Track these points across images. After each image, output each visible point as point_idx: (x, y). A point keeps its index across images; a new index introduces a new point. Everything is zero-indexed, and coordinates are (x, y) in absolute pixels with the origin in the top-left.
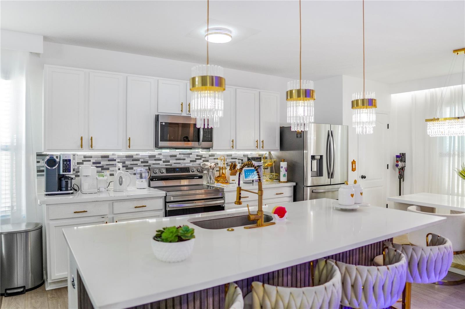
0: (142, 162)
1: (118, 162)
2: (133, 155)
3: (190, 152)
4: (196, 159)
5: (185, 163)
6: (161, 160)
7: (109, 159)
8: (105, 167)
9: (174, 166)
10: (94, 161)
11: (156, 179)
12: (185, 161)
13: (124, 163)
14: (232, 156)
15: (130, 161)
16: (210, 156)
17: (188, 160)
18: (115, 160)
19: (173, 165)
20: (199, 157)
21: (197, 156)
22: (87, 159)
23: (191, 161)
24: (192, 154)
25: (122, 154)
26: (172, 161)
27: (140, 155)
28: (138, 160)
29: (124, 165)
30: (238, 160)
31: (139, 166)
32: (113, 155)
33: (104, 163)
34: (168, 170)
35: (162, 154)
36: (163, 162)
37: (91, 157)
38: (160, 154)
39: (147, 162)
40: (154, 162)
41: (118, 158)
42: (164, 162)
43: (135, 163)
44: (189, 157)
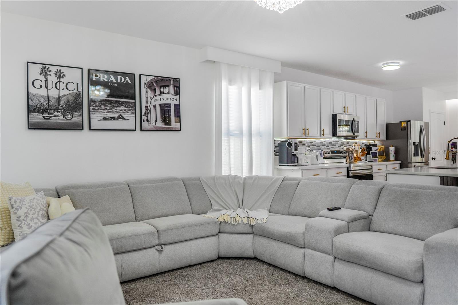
0: (317, 147)
1: (307, 146)
5: (336, 148)
7: (303, 144)
12: (336, 146)
16: (347, 143)
21: (341, 143)
26: (330, 146)
27: (316, 141)
29: (310, 148)
31: (316, 149)
36: (326, 147)
38: (325, 141)
41: (306, 143)
43: (314, 147)
44: (338, 143)
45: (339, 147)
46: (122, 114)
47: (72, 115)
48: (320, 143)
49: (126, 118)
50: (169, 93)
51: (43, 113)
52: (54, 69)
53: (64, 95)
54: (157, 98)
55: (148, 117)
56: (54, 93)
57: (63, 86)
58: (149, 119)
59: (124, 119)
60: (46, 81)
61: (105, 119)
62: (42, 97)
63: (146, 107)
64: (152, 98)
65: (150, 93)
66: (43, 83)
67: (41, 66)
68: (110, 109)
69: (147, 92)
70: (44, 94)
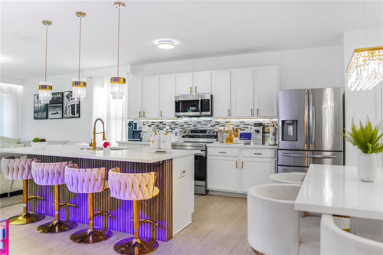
0: (180, 126)
1: (168, 126)
2: (175, 121)
3: (211, 120)
4: (215, 125)
6: (191, 125)
7: (163, 124)
8: (161, 128)
10: (156, 125)
11: (187, 137)
12: (207, 126)
13: (170, 126)
14: (244, 123)
15: (174, 125)
16: (226, 122)
17: (209, 125)
18: (166, 125)
19: (199, 128)
20: (217, 123)
21: (216, 122)
22: (153, 124)
24: (212, 121)
25: (170, 121)
26: (198, 126)
27: (179, 121)
29: (171, 127)
30: (250, 126)
31: (179, 128)
32: (165, 121)
33: (161, 126)
34: (192, 131)
36: (193, 126)
37: (155, 123)
38: (190, 121)
39: (183, 126)
40: (187, 126)
41: (168, 123)
43: (176, 126)
45: (212, 126)
46: (57, 111)
47: (44, 113)
48: (185, 123)
49: (59, 113)
50: (74, 99)
51: (37, 113)
53: (42, 106)
55: (66, 112)
56: (40, 105)
58: (67, 113)
59: (58, 113)
60: (38, 101)
61: (53, 114)
62: (37, 107)
63: (66, 107)
65: (67, 100)
66: (37, 102)
67: (37, 96)
68: (54, 110)
69: (66, 100)
70: (37, 106)
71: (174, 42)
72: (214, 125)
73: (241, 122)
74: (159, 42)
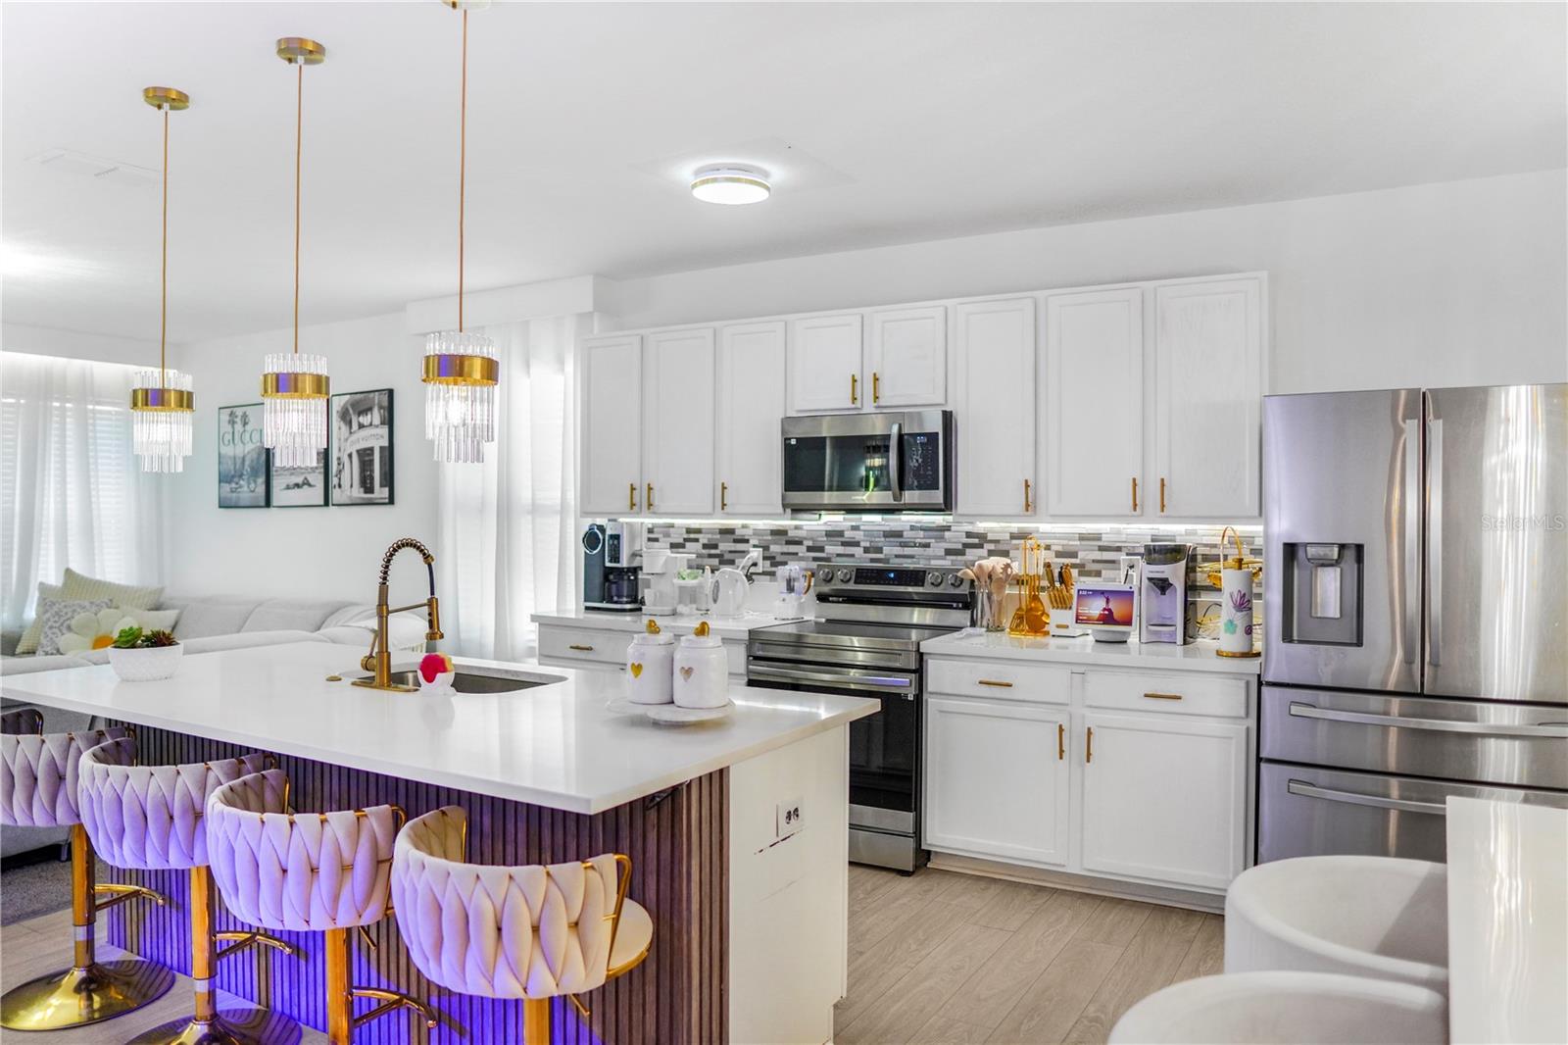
0: (809, 549)
1: (755, 546)
2: (787, 528)
3: (945, 524)
4: (966, 546)
5: (929, 558)
6: (857, 544)
7: (736, 537)
8: (727, 556)
9: (895, 563)
10: (706, 541)
11: (841, 599)
12: (929, 551)
13: (766, 548)
14: (1099, 539)
15: (781, 544)
16: (1013, 537)
17: (938, 548)
18: (747, 541)
19: (891, 561)
20: (976, 541)
21: (969, 535)
22: (692, 536)
23: (949, 552)
24: (949, 530)
25: (765, 524)
26: (890, 550)
27: (805, 527)
28: (799, 543)
29: (767, 554)
30: (1128, 554)
31: (802, 559)
32: (744, 527)
33: (725, 546)
34: (863, 575)
35: (862, 528)
36: (865, 552)
37: (699, 531)
39: (821, 549)
40: (840, 550)
42: (866, 550)
43: (792, 549)
44: (942, 538)
46: (307, 476)
47: (255, 482)
48: (829, 534)
49: (312, 483)
50: (371, 425)
51: (230, 482)
52: (239, 412)
53: (249, 453)
54: (354, 437)
55: (340, 479)
56: (240, 451)
57: (247, 435)
58: (342, 482)
59: (310, 485)
60: (233, 433)
61: (289, 487)
62: (230, 458)
63: (339, 459)
64: (346, 440)
65: (344, 428)
66: (231, 438)
67: (229, 410)
69: (340, 428)
70: (231, 454)
71: (766, 175)
72: (960, 547)
73: (1082, 538)
74: (698, 172)
